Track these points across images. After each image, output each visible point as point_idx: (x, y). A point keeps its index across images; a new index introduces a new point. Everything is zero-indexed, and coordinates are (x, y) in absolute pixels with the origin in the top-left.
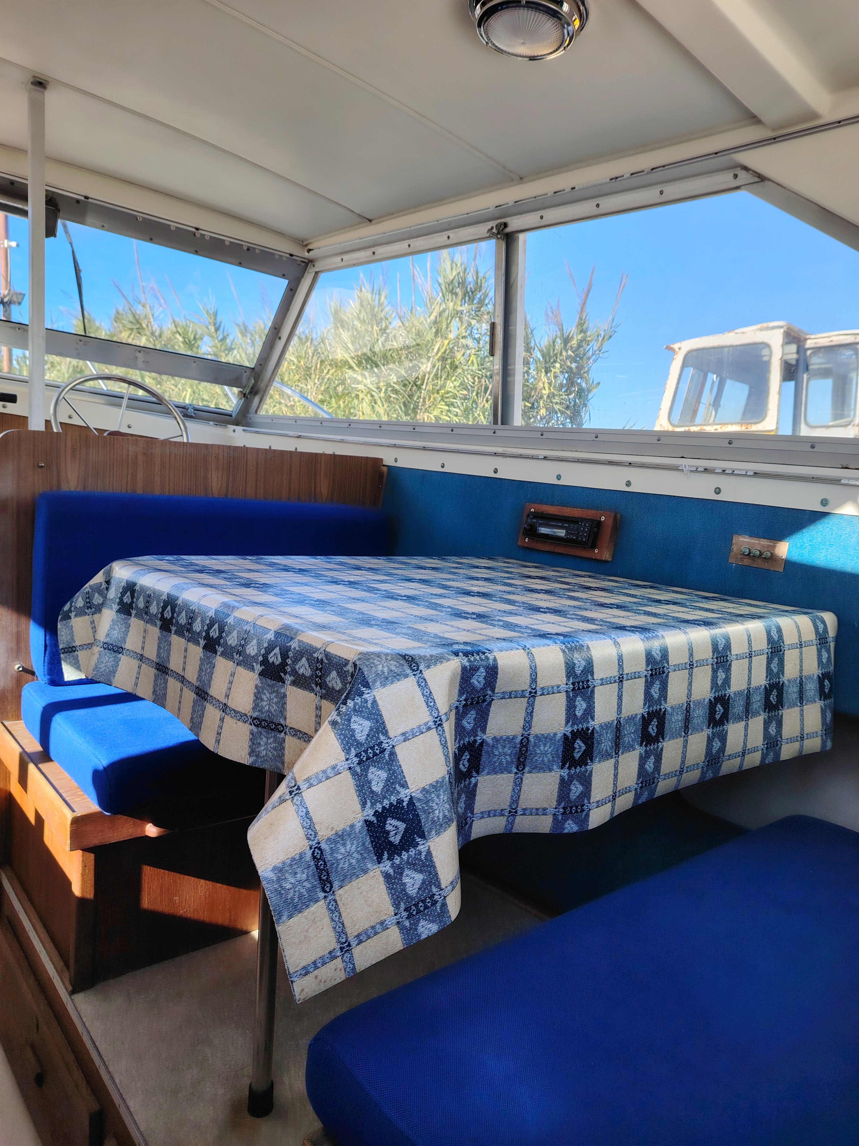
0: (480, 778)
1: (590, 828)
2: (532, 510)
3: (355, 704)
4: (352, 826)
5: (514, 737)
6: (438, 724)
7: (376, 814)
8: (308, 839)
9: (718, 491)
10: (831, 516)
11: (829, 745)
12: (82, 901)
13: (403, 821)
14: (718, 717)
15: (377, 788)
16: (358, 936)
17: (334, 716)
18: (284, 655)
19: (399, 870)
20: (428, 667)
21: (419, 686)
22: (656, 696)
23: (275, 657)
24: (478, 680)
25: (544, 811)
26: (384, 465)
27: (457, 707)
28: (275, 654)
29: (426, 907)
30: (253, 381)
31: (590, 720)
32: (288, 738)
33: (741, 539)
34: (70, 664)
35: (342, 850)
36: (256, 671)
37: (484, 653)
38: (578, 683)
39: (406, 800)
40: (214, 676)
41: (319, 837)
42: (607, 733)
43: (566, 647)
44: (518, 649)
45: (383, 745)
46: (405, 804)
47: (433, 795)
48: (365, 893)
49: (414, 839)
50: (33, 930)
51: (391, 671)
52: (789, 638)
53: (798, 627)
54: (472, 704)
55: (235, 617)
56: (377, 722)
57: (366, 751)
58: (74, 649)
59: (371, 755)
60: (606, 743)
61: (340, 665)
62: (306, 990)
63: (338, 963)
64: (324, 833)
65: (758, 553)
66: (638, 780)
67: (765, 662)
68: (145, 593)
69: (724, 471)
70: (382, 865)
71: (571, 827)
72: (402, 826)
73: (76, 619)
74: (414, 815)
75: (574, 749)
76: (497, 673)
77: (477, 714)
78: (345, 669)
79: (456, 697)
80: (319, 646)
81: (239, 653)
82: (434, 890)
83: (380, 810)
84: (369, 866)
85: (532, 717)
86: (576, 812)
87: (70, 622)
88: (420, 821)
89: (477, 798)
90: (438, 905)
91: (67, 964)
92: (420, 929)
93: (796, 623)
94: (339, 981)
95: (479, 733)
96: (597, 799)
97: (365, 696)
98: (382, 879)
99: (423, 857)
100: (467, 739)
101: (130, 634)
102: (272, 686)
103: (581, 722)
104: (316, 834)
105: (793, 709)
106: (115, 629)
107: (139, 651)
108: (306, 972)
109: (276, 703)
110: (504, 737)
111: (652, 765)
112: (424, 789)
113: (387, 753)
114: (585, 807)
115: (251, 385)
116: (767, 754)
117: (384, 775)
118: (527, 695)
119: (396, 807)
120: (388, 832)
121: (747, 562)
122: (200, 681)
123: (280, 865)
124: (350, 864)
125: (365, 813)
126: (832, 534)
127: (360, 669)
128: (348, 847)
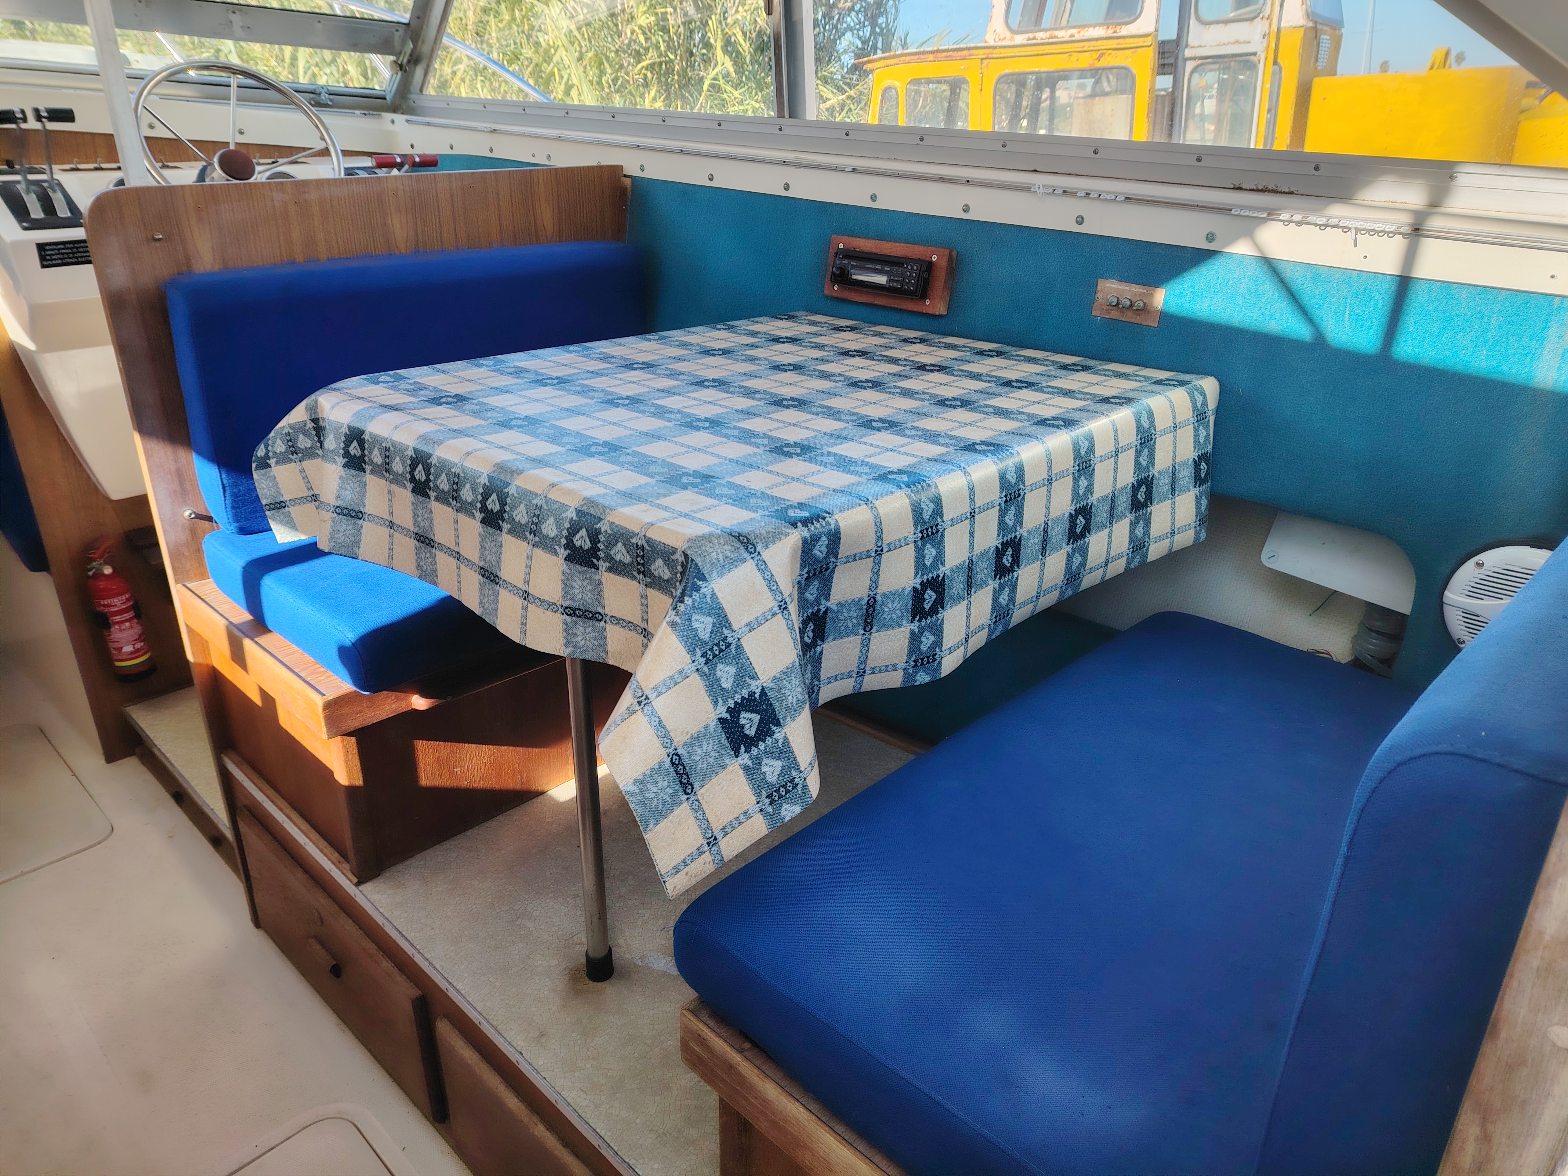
0: (825, 646)
1: (942, 676)
2: (841, 246)
3: (694, 601)
4: (706, 727)
5: (860, 600)
6: (783, 607)
7: (729, 710)
8: (665, 747)
9: (1080, 220)
10: (1218, 256)
11: (1203, 535)
12: (351, 790)
13: (757, 712)
14: (1078, 530)
15: (727, 684)
16: (723, 829)
17: (673, 617)
18: (594, 536)
19: (758, 761)
20: (767, 547)
21: (759, 569)
22: (1010, 523)
23: (582, 540)
24: (820, 550)
25: (895, 667)
26: (625, 176)
27: (799, 582)
28: (582, 537)
29: (787, 792)
30: (411, 46)
31: (940, 566)
32: (609, 627)
33: (1108, 285)
34: (281, 522)
35: (700, 751)
36: (561, 556)
37: (824, 518)
38: (927, 529)
39: (758, 691)
40: (503, 557)
41: (675, 744)
42: (958, 575)
43: (912, 491)
44: (860, 505)
45: (728, 639)
46: (757, 696)
47: (785, 682)
48: (725, 788)
49: (770, 729)
50: (288, 820)
51: (727, 557)
52: (1162, 422)
53: (1172, 406)
54: (814, 574)
55: (518, 487)
56: (719, 616)
57: (711, 650)
58: (282, 504)
59: (717, 652)
60: (957, 586)
61: (665, 553)
62: (679, 887)
63: (707, 857)
64: (679, 739)
65: (1128, 303)
66: (992, 615)
67: (1133, 457)
68: (381, 445)
69: (1088, 194)
70: (739, 758)
71: (922, 678)
72: (756, 718)
73: (278, 467)
74: (767, 705)
75: (924, 600)
76: (839, 539)
77: (820, 583)
78: (672, 557)
79: (798, 572)
80: (636, 530)
81: (534, 532)
82: (794, 773)
83: (732, 706)
84: (727, 761)
85: (878, 575)
86: (928, 662)
87: (271, 471)
88: (774, 710)
89: (822, 665)
90: (799, 788)
91: (344, 855)
92: (783, 813)
93: (1170, 401)
94: (708, 873)
95: (823, 602)
96: (949, 646)
97: (703, 590)
98: (741, 772)
99: (780, 744)
100: (810, 611)
101: (367, 495)
102: (584, 572)
103: (930, 571)
104: (672, 741)
105: (1164, 503)
106: (346, 489)
107: (386, 516)
108: (677, 870)
109: (590, 591)
110: (850, 601)
111: (1006, 597)
112: (775, 678)
113: (733, 647)
114: (937, 656)
115: (409, 52)
116: (1133, 558)
117: (732, 670)
118: (873, 554)
119: (748, 700)
120: (743, 726)
121: (1115, 314)
122: (484, 560)
123: (641, 777)
124: (709, 763)
125: (718, 712)
126: (1218, 278)
127: (692, 560)
128: (705, 748)
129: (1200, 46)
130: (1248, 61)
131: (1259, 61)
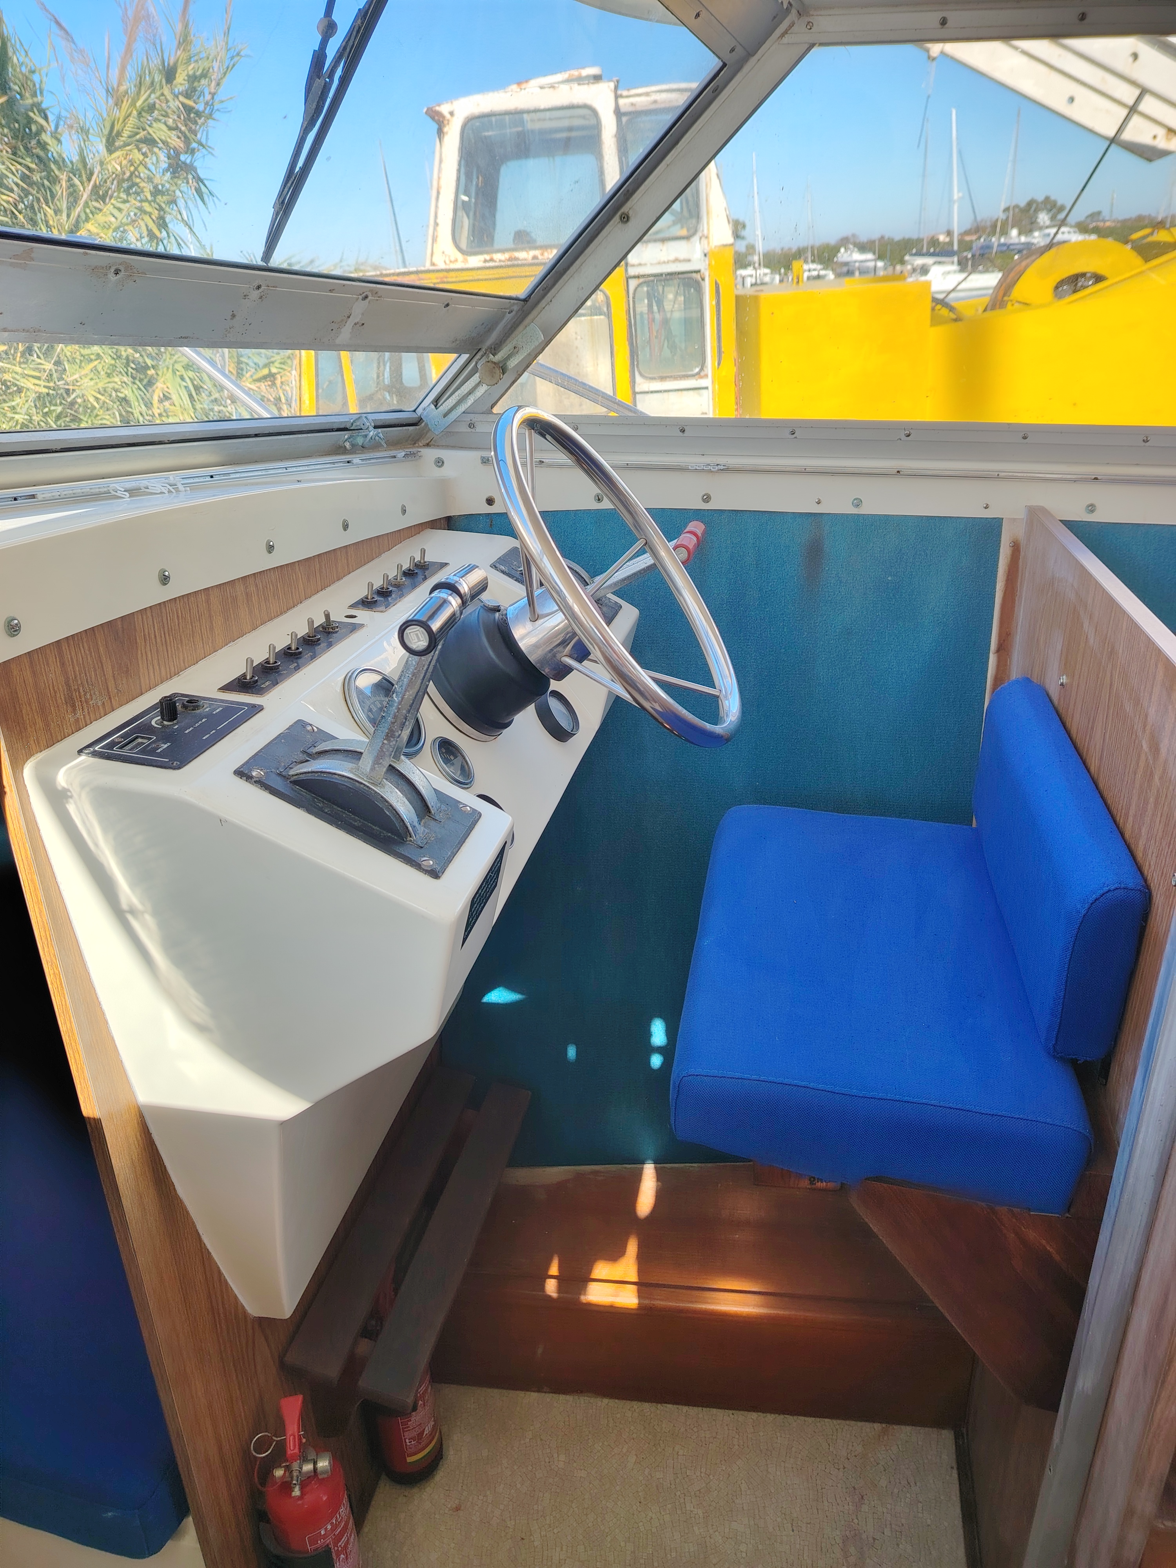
129: (640, 265)
130: (691, 278)
131: (703, 279)
